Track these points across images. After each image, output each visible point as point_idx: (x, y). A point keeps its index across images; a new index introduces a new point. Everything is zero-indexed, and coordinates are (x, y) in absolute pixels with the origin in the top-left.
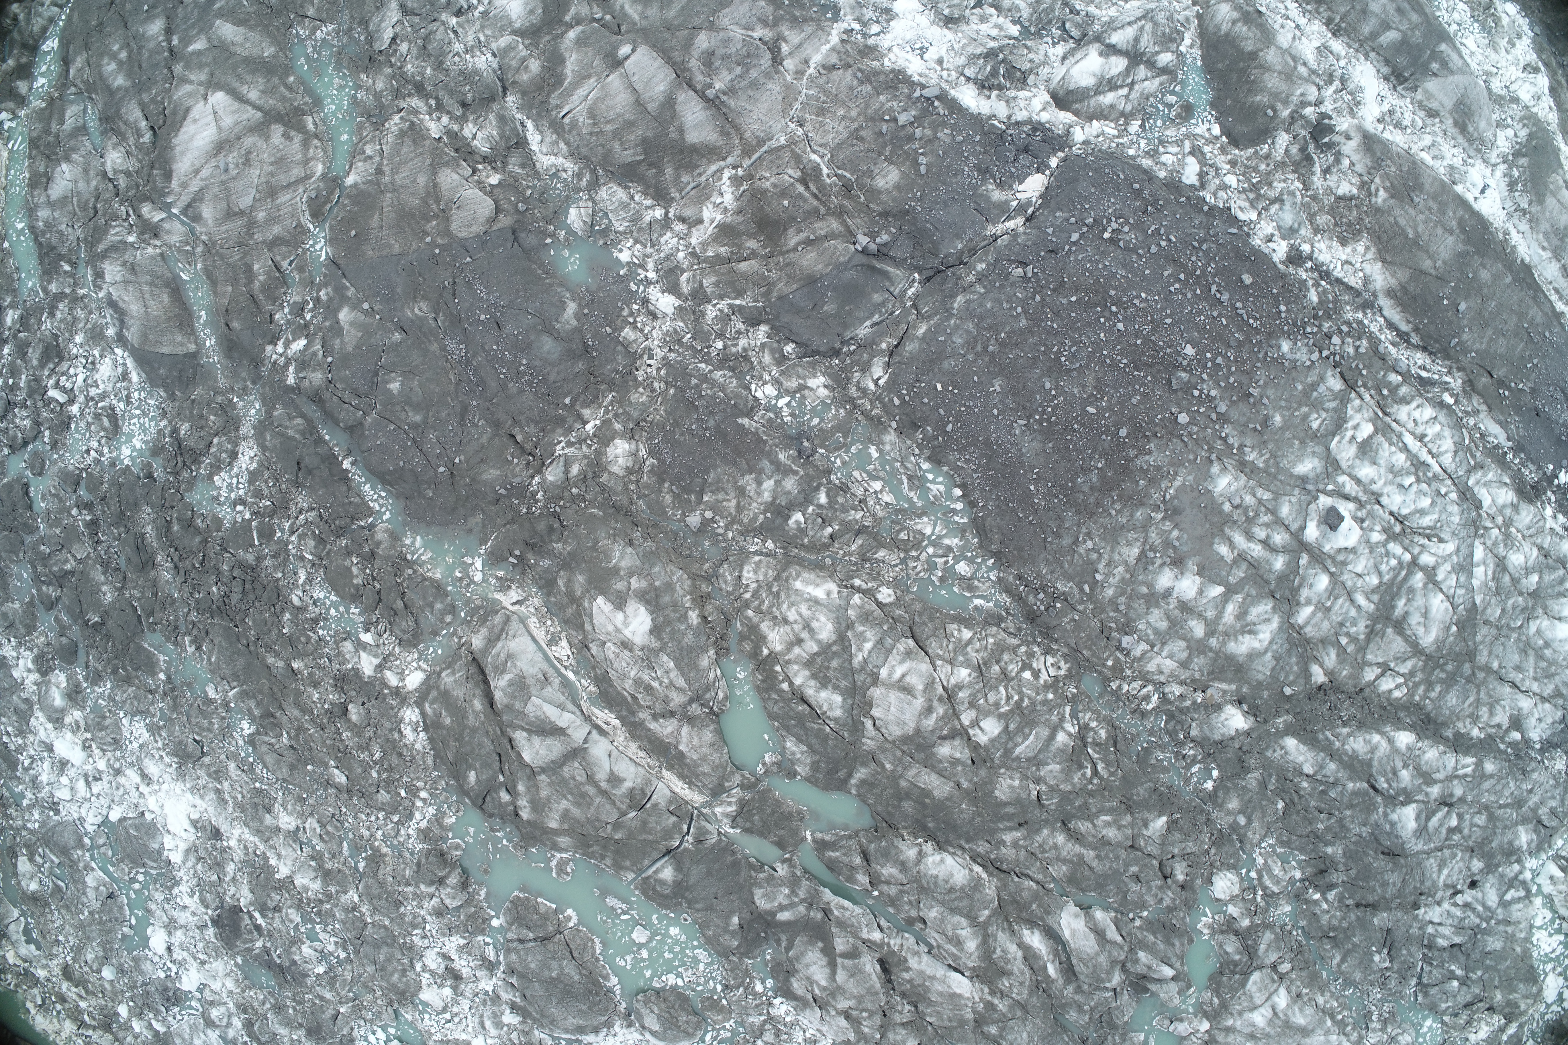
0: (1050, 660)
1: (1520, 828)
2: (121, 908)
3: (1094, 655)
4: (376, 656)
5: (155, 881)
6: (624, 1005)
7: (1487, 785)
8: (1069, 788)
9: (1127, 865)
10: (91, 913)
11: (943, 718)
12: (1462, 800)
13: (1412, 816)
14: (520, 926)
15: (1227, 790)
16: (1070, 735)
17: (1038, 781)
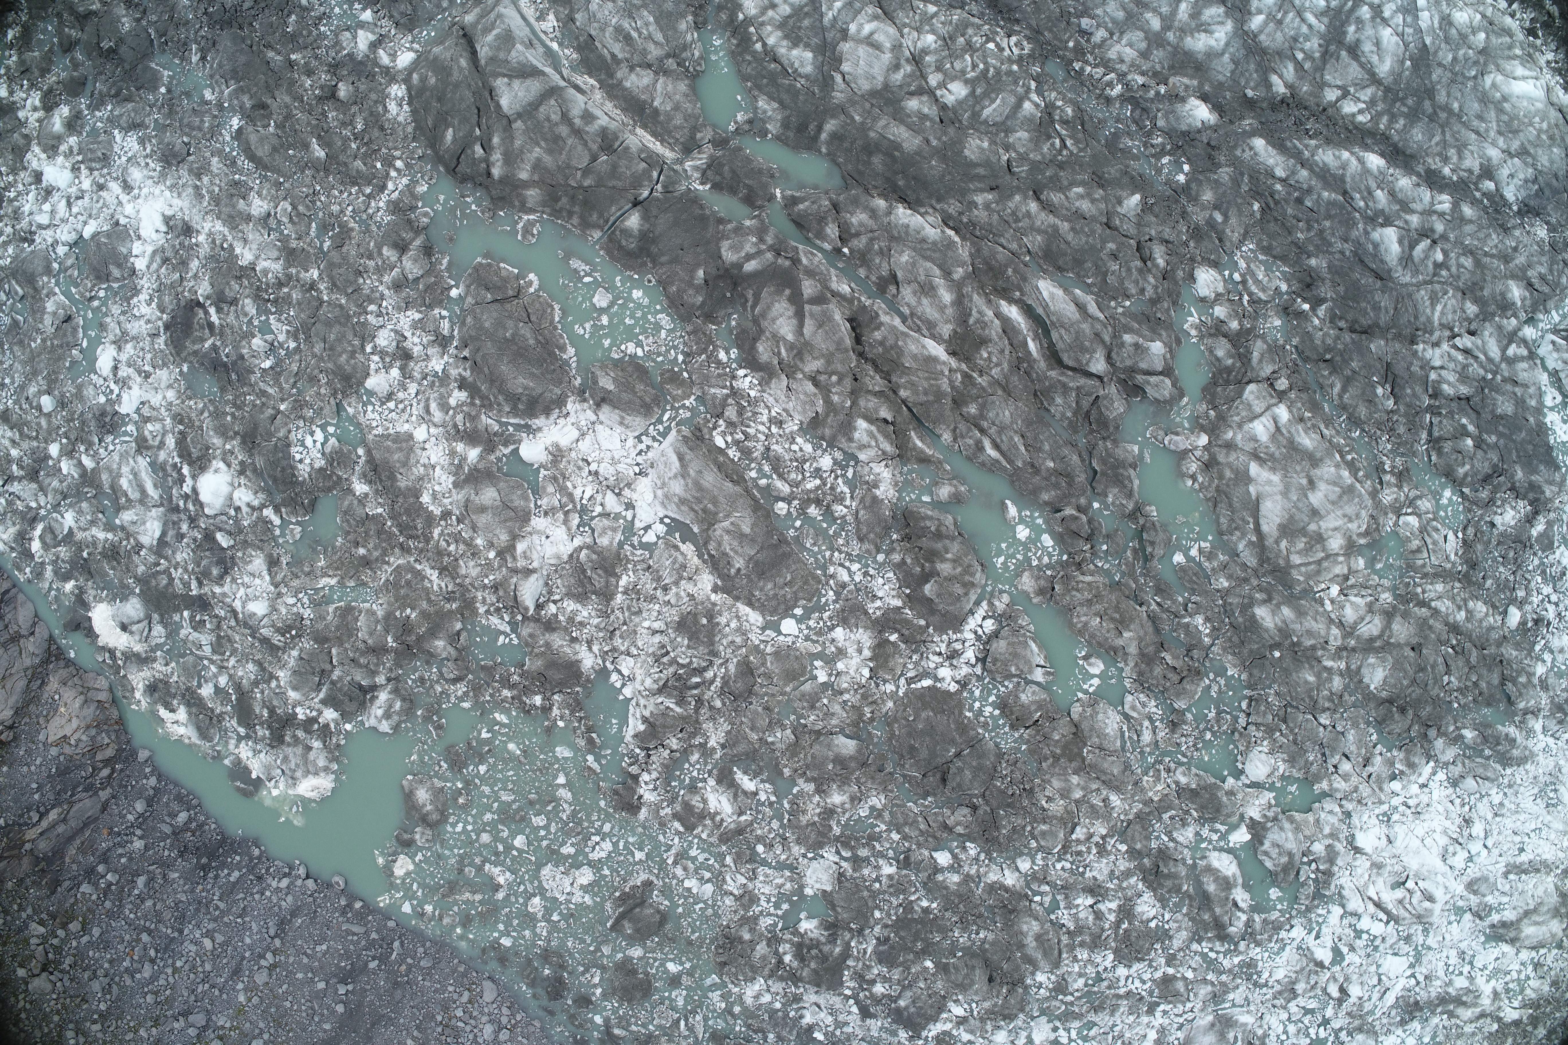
0: (1014, 39)
1: (1511, 282)
2: (75, 330)
3: (1055, 38)
4: (373, 33)
5: (116, 294)
6: (579, 380)
7: (1469, 229)
8: (1039, 158)
9: (1104, 242)
10: (44, 341)
11: (910, 76)
12: (1444, 237)
13: (1395, 238)
14: (479, 285)
15: (1200, 183)
16: (1037, 105)
17: (1007, 148)
